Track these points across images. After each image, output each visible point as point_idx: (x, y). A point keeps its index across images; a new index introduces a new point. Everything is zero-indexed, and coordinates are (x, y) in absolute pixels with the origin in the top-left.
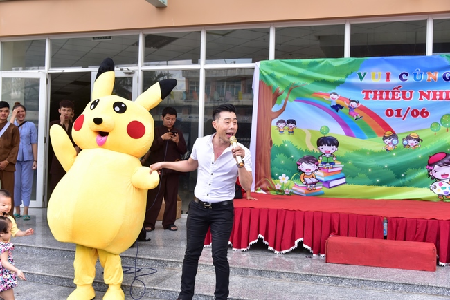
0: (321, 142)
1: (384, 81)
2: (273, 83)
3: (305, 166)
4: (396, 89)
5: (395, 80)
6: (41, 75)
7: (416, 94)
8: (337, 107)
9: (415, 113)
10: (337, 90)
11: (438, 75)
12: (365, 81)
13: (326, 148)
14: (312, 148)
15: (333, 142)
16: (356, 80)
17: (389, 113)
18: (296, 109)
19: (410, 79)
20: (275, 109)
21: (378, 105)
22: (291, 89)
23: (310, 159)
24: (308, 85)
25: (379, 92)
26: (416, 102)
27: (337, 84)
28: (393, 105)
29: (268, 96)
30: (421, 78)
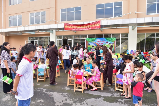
0: (93, 47)
3: (91, 49)
4: (100, 41)
5: (100, 40)
8: (94, 43)
11: (104, 40)
14: (92, 47)
16: (96, 40)
17: (99, 44)
18: (90, 43)
19: (101, 40)
22: (89, 41)
23: (92, 48)
24: (91, 41)
25: (98, 42)
27: (94, 41)
28: (100, 43)
29: (87, 42)
30: (102, 40)
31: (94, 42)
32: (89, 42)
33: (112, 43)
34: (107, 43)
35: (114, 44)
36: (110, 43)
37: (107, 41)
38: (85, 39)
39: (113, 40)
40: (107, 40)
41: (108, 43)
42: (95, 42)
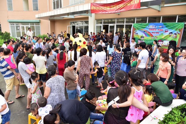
0: (141, 37)
1: (152, 27)
2: (135, 27)
3: (139, 41)
4: (154, 29)
5: (154, 27)
6: (102, 25)
7: (157, 30)
8: (145, 31)
9: (157, 33)
10: (145, 29)
11: (161, 26)
12: (149, 27)
13: (142, 38)
14: (140, 38)
15: (143, 37)
16: (148, 27)
17: (153, 33)
18: (138, 32)
19: (156, 27)
20: (135, 31)
21: (150, 31)
22: (138, 28)
24: (140, 28)
25: (151, 29)
26: (157, 31)
27: (145, 28)
28: (153, 31)
29: (134, 29)
30: (159, 27)
32: (136, 30)
33: (176, 32)
34: (166, 32)
35: (179, 34)
36: (172, 33)
37: (167, 28)
38: (132, 25)
39: (177, 27)
40: (166, 27)
41: (168, 33)
42: (146, 29)
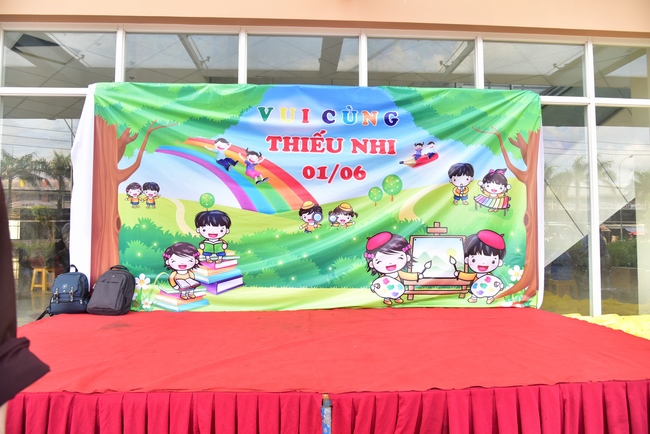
0: (201, 220)
1: (298, 122)
2: (116, 120)
3: (176, 261)
4: (317, 136)
5: (315, 122)
7: (347, 146)
8: (227, 163)
9: (347, 173)
10: (227, 135)
11: (379, 116)
12: (271, 121)
13: (210, 229)
14: (186, 229)
15: (221, 219)
16: (256, 119)
17: (308, 172)
18: (155, 165)
19: (338, 120)
20: (124, 164)
21: (292, 161)
23: (183, 248)
24: (180, 129)
25: (292, 142)
26: (347, 156)
27: (225, 125)
28: (315, 160)
29: (110, 143)
30: (360, 118)
31: (224, 152)
32: (133, 149)
33: (496, 163)
34: (420, 161)
35: (518, 174)
36: (466, 170)
37: (422, 134)
38: (81, 100)
39: (499, 125)
40: (419, 117)
41: (439, 171)
42: (235, 139)
